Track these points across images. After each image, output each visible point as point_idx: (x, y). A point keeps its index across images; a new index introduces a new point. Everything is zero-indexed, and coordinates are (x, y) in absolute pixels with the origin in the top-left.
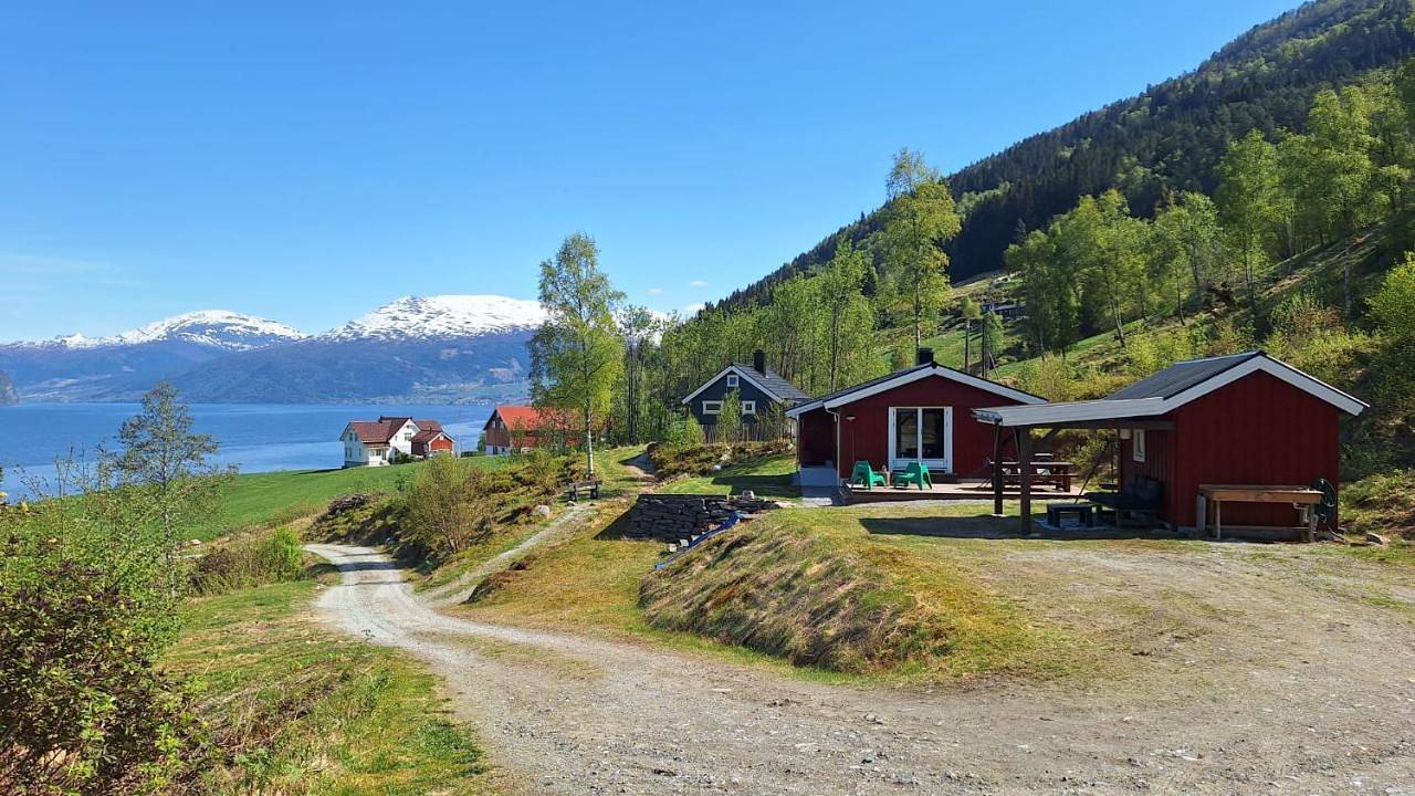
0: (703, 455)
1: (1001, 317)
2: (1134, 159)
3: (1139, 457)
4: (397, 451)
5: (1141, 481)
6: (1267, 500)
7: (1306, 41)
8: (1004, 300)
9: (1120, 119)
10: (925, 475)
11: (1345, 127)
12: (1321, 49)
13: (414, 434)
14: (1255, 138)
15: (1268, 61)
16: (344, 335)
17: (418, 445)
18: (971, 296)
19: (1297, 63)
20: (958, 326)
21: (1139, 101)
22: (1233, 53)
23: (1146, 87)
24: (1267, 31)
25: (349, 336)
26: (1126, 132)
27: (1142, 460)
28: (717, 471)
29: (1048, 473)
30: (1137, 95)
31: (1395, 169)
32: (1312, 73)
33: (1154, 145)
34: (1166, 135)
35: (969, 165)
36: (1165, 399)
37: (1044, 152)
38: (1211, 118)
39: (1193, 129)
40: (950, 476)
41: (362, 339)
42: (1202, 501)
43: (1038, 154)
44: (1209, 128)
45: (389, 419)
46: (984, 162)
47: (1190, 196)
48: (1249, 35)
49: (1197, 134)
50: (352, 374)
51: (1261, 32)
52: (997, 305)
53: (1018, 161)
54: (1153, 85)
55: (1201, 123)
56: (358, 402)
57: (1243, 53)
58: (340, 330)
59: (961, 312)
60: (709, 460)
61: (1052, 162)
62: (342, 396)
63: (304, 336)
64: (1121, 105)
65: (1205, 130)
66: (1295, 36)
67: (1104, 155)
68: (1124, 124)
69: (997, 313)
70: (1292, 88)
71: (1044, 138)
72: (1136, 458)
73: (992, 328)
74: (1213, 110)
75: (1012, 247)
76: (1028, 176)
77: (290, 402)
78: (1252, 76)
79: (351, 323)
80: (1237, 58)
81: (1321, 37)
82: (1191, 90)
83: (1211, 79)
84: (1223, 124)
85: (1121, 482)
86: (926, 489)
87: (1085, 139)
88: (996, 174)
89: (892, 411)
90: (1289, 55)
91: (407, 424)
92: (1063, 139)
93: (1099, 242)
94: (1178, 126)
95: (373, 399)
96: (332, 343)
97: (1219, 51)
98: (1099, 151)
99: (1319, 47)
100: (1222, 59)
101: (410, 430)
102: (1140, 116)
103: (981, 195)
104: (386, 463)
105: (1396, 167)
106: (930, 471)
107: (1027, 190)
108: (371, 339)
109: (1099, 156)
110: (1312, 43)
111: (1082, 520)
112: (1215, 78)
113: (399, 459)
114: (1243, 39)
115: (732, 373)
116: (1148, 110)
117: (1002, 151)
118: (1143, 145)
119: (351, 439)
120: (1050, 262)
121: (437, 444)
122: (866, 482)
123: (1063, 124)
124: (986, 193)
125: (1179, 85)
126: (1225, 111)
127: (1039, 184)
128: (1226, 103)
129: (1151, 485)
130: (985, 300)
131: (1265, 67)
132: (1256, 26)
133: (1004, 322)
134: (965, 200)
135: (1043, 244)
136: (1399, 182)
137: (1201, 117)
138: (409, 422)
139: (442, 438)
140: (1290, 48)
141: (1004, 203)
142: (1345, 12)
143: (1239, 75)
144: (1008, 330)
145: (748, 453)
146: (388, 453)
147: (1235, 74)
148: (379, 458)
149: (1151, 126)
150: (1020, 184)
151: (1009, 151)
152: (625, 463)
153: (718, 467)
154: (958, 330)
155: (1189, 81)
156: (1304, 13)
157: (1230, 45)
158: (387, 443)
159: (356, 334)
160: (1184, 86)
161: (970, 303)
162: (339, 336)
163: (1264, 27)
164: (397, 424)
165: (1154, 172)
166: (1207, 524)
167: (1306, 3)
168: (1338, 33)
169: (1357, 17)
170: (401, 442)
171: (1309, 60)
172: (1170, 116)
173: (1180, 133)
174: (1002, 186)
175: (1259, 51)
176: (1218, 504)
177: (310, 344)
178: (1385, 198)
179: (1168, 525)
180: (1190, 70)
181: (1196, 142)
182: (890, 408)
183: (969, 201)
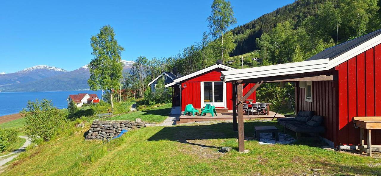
2: (292, 19)
3: (309, 99)
4: (83, 103)
9: (288, 9)
17: (89, 101)
27: (311, 101)
34: (300, 13)
37: (268, 18)
39: (307, 11)
43: (266, 19)
45: (81, 94)
52: (255, 58)
53: (261, 21)
61: (270, 20)
64: (288, 6)
69: (256, 61)
72: (307, 100)
76: (264, 25)
84: (315, 9)
87: (279, 14)
88: (255, 24)
89: (202, 84)
91: (86, 95)
101: (88, 97)
103: (251, 30)
109: (283, 18)
115: (164, 75)
119: (70, 100)
121: (95, 101)
124: (253, 29)
127: (267, 26)
128: (316, 4)
139: (96, 99)
141: (257, 32)
146: (81, 104)
148: (78, 105)
150: (262, 26)
158: (81, 101)
164: (83, 95)
170: (85, 100)
174: (257, 27)
176: (370, 131)
179: (331, 143)
182: (201, 82)
183: (248, 32)
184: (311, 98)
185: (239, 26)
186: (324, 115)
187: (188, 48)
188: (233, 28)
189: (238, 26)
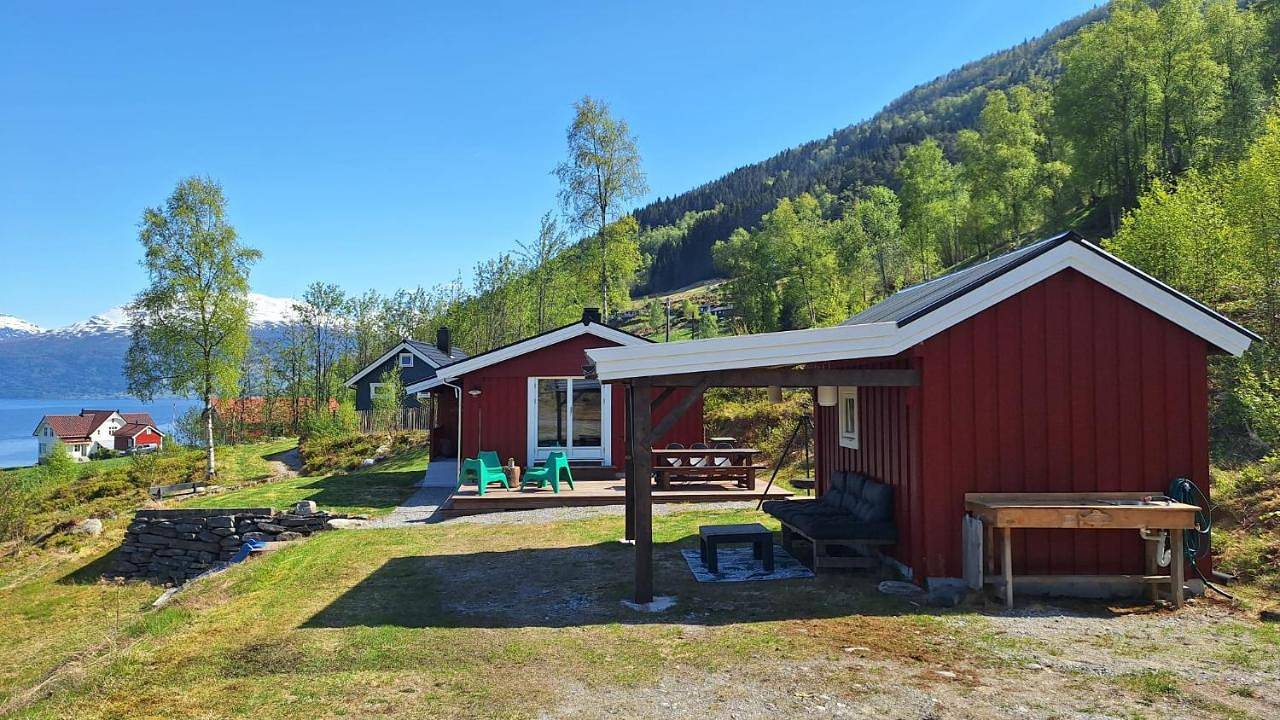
0: (359, 447)
1: (716, 317)
2: (824, 187)
3: (849, 440)
4: (98, 445)
5: (854, 482)
6: (1098, 525)
7: (955, 99)
8: (719, 303)
9: (813, 154)
10: (563, 470)
11: (1014, 125)
12: (965, 106)
13: (119, 427)
14: (929, 145)
15: (926, 113)
16: (87, 330)
17: (122, 440)
18: (691, 299)
19: (949, 116)
20: (679, 325)
21: (828, 142)
22: (901, 106)
23: (832, 131)
24: (924, 91)
25: (92, 331)
26: (817, 167)
27: (854, 445)
28: (369, 465)
29: (728, 464)
30: (826, 138)
31: (1058, 165)
32: (960, 123)
33: (840, 176)
34: (848, 169)
35: (691, 190)
36: (900, 325)
37: (752, 180)
38: (884, 155)
39: (871, 164)
40: (607, 469)
41: (106, 335)
42: (974, 529)
43: (747, 182)
44: (883, 164)
45: (92, 412)
46: (703, 188)
47: (876, 189)
48: (912, 94)
49: (873, 168)
50: (94, 369)
51: (920, 91)
52: (712, 306)
53: (730, 187)
54: (838, 129)
55: (875, 159)
56: (100, 397)
57: (907, 106)
58: (83, 325)
59: (682, 312)
60: (363, 453)
61: (758, 187)
62: (84, 392)
63: (43, 330)
64: (813, 145)
65: (880, 164)
66: (946, 95)
67: (799, 182)
68: (815, 160)
69: (713, 313)
70: (947, 134)
71: (753, 168)
72: (843, 443)
73: (708, 326)
74: (885, 149)
75: (718, 243)
76: (739, 200)
77: (25, 397)
78: (914, 124)
79: (93, 317)
80: (902, 110)
81: (966, 96)
82: (868, 134)
83: (882, 126)
84: (894, 160)
85: (820, 475)
86: (564, 490)
87: (785, 170)
88: (713, 197)
89: (532, 383)
90: (942, 109)
91: (111, 417)
92: (767, 170)
93: (795, 241)
94: (858, 161)
95: (117, 394)
96: (73, 337)
97: (888, 105)
98: (795, 179)
99: (964, 104)
100: (891, 111)
101: (116, 424)
102: (827, 154)
103: (700, 214)
104: (86, 459)
105: (1058, 163)
106: (570, 464)
107: (738, 210)
108: (116, 334)
109: (796, 183)
110: (959, 100)
111: (757, 555)
112: (887, 126)
113: (102, 454)
114: (907, 96)
115: (404, 351)
116: (834, 149)
117: (718, 179)
118: (831, 175)
119: (46, 434)
120: (752, 259)
121: (144, 438)
122: (476, 482)
123: (767, 159)
124: (705, 212)
125: (858, 130)
126: (894, 150)
127: (748, 205)
128: (896, 144)
129: (872, 492)
130: (703, 303)
131: (924, 119)
132: (916, 87)
133: (718, 322)
134: (687, 218)
135: (746, 241)
136: (1062, 177)
137: (876, 154)
138: (114, 415)
139: (149, 432)
140: (944, 104)
141: (718, 220)
142: (982, 78)
143: (905, 125)
144: (721, 329)
145: (411, 443)
146: (88, 449)
147: (901, 122)
148: (78, 454)
149: (838, 162)
150: (732, 205)
151: (723, 179)
152: (269, 458)
153: (371, 461)
154: (680, 328)
155: (866, 127)
156: (952, 77)
157: (897, 101)
158: (88, 438)
159: (100, 329)
160: (863, 131)
161: (690, 305)
162: (80, 331)
163: (923, 87)
164: (100, 417)
165: (840, 199)
166: (986, 572)
167: (954, 70)
168: (978, 94)
169: (992, 82)
170: (104, 436)
171: (957, 114)
172: (850, 154)
173: (859, 167)
174: (717, 207)
175: (919, 106)
176: (1008, 533)
177: (50, 339)
178: (1049, 192)
179: (906, 571)
180: (866, 119)
181: (872, 174)
182: (530, 379)
183: (690, 219)
184: (856, 435)
185: (663, 200)
186: (895, 481)
187: (491, 264)
188: (642, 205)
189: (659, 199)
